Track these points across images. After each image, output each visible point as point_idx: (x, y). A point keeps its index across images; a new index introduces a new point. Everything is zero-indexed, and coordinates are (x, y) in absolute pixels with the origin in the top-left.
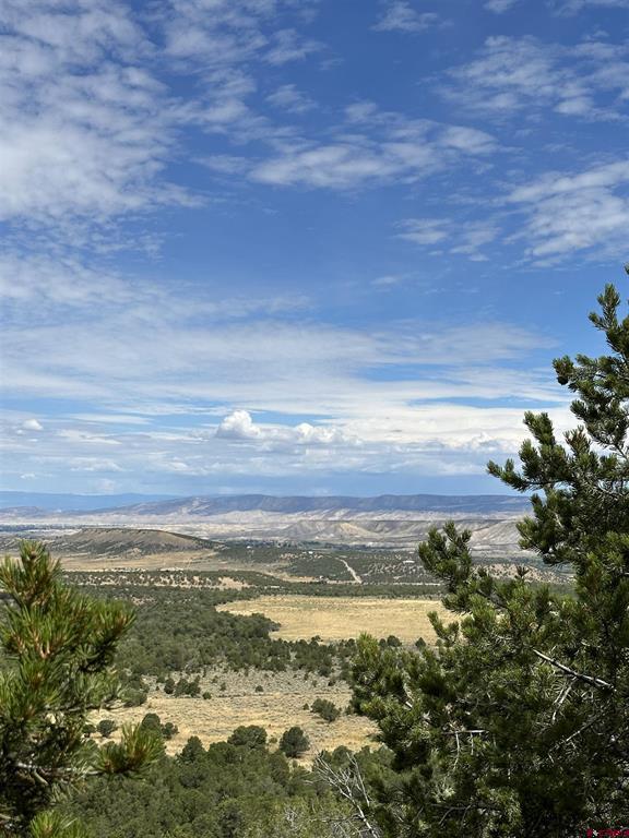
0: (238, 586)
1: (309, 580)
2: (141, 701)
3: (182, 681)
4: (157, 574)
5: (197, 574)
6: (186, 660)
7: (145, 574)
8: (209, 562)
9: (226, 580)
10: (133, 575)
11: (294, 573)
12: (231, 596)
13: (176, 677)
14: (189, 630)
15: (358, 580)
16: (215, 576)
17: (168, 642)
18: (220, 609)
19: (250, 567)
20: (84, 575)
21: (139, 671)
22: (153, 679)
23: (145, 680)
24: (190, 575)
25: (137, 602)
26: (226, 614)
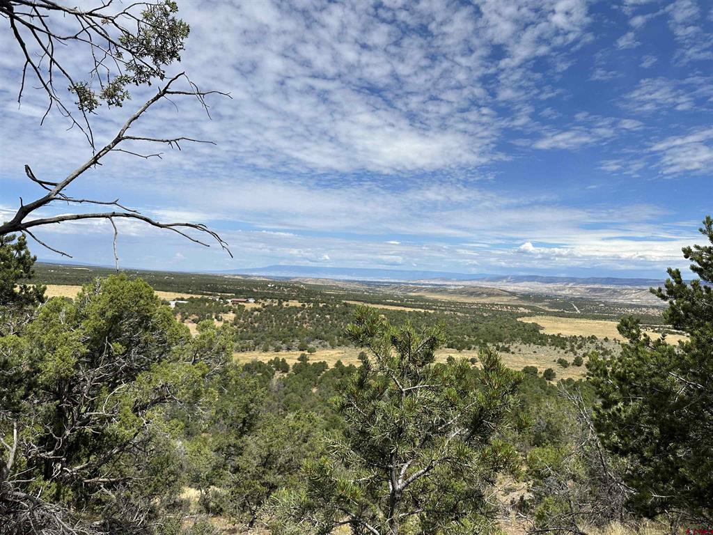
0: (527, 311)
1: (557, 310)
3: (503, 346)
4: (493, 305)
5: (509, 305)
6: (505, 338)
7: (488, 304)
8: (514, 301)
9: (521, 309)
10: (484, 305)
11: (550, 307)
12: (524, 315)
13: (501, 345)
14: (506, 327)
15: (579, 311)
16: (517, 307)
17: (498, 331)
18: (518, 320)
19: (531, 304)
20: (465, 303)
21: (486, 341)
22: (491, 344)
23: (488, 344)
24: (507, 306)
25: (485, 315)
26: (521, 322)
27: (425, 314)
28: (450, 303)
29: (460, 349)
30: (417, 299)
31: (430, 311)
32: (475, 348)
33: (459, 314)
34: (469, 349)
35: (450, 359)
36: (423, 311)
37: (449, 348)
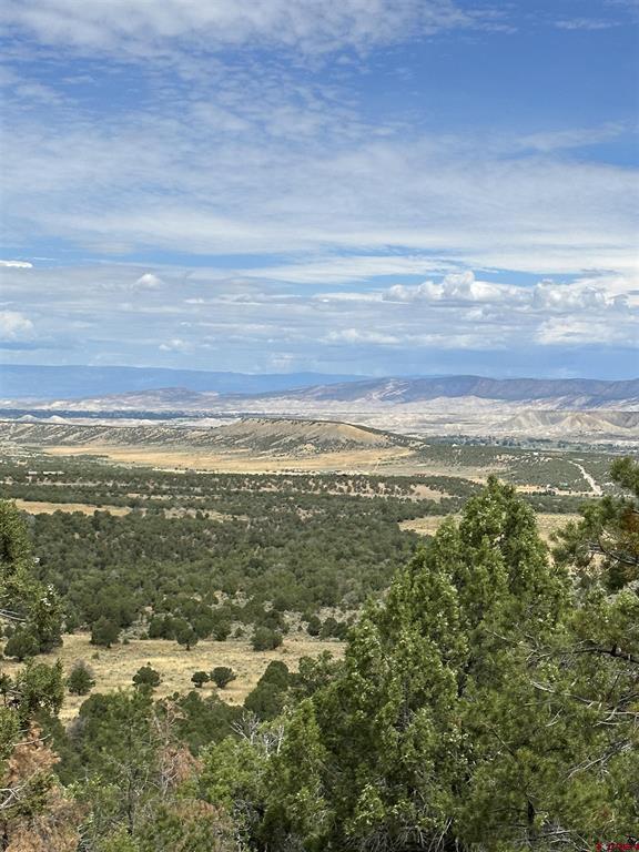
0: (436, 496)
1: (534, 489)
2: (275, 644)
3: (330, 621)
4: (331, 479)
5: (383, 479)
6: (343, 593)
8: (400, 464)
9: (420, 488)
10: (302, 480)
12: (425, 509)
13: (325, 614)
14: (355, 554)
15: (597, 491)
16: (406, 483)
17: (326, 567)
18: (403, 526)
19: (454, 472)
20: (238, 479)
21: (281, 606)
22: (298, 615)
23: (288, 617)
24: (374, 481)
25: (303, 514)
26: (411, 533)
27: (96, 522)
28: (189, 480)
29: (187, 640)
30: (71, 470)
31: (114, 511)
32: (239, 634)
33: (214, 515)
34: (222, 637)
35: (147, 679)
36: (89, 511)
37: (153, 636)
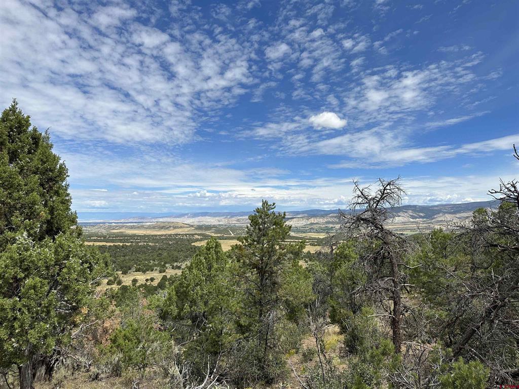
0: (199, 237)
1: (219, 235)
2: (164, 271)
3: (177, 266)
4: (177, 235)
5: (188, 234)
6: (180, 259)
7: (173, 235)
8: (192, 231)
9: (196, 236)
10: (170, 235)
11: (215, 233)
12: (197, 240)
13: (175, 264)
14: (182, 251)
15: (233, 235)
16: (193, 235)
17: (176, 254)
18: (192, 244)
19: (203, 232)
20: (156, 236)
21: (166, 263)
22: (169, 265)
23: (167, 265)
24: (186, 235)
25: (170, 243)
26: (194, 245)
27: (123, 247)
28: (145, 236)
29: (144, 272)
30: (117, 235)
31: (127, 244)
32: (156, 269)
33: (150, 244)
34: (152, 271)
35: (135, 281)
36: (121, 244)
37: (136, 271)
